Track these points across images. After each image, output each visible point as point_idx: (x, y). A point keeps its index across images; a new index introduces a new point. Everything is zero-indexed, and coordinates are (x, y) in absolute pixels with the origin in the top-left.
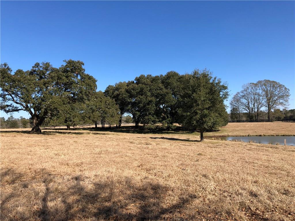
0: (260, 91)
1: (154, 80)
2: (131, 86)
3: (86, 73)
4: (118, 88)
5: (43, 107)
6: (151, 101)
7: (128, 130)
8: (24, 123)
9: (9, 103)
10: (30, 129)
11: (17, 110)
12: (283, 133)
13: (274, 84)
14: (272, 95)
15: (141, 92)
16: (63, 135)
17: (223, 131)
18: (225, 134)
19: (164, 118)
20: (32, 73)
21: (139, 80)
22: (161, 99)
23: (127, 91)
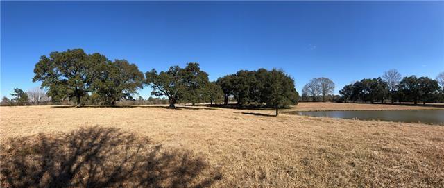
0: (319, 84)
1: (250, 74)
2: (234, 78)
3: (201, 70)
4: (225, 79)
5: (175, 92)
6: (246, 88)
7: (232, 107)
8: (164, 102)
9: (157, 91)
10: (169, 105)
11: (162, 95)
12: (329, 109)
13: (327, 80)
14: (326, 86)
15: (240, 82)
16: (188, 110)
17: (295, 108)
18: (296, 110)
19: (256, 100)
20: (169, 73)
21: (239, 74)
22: (253, 86)
23: (231, 81)
